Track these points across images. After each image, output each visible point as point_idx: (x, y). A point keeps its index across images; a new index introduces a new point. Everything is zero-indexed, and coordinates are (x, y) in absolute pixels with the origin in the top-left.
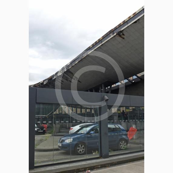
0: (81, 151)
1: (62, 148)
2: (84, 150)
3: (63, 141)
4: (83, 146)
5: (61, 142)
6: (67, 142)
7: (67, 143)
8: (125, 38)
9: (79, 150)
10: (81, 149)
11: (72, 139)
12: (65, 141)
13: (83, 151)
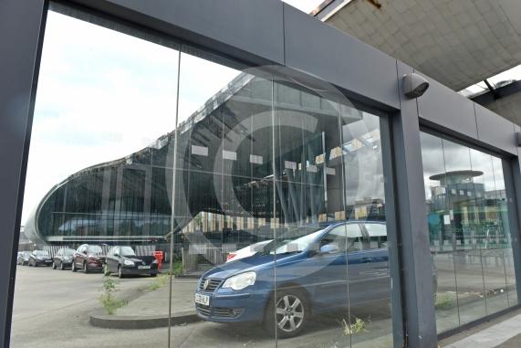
0: (288, 322)
1: (212, 314)
2: (301, 315)
3: (217, 283)
4: (297, 301)
5: (210, 289)
6: (235, 287)
7: (234, 291)
8: (383, 5)
9: (281, 317)
10: (289, 315)
11: (254, 275)
12: (226, 285)
13: (296, 320)
